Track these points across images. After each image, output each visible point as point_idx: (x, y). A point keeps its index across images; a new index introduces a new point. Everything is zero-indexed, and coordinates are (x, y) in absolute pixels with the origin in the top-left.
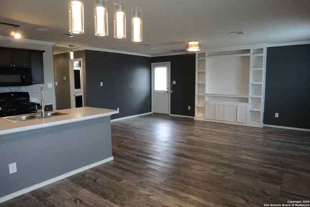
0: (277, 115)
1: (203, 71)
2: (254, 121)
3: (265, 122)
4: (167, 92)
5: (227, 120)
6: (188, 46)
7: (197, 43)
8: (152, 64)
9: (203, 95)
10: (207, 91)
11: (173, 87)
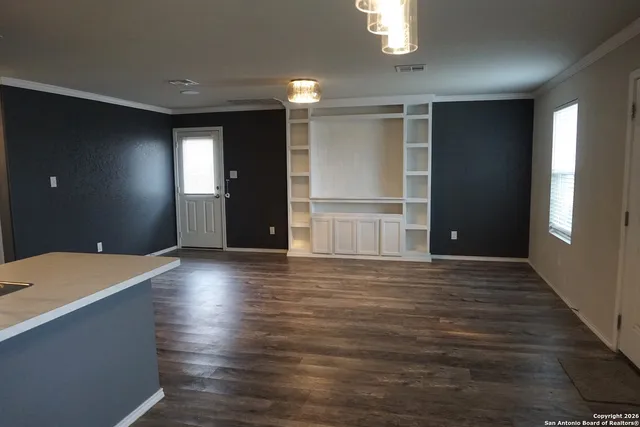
0: (454, 235)
1: (305, 148)
2: (414, 249)
3: (433, 251)
4: (218, 197)
5: (361, 252)
6: (291, 92)
7: (311, 84)
8: (176, 132)
9: (305, 200)
10: (315, 193)
11: (229, 185)
